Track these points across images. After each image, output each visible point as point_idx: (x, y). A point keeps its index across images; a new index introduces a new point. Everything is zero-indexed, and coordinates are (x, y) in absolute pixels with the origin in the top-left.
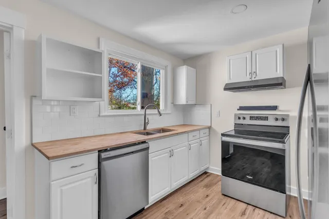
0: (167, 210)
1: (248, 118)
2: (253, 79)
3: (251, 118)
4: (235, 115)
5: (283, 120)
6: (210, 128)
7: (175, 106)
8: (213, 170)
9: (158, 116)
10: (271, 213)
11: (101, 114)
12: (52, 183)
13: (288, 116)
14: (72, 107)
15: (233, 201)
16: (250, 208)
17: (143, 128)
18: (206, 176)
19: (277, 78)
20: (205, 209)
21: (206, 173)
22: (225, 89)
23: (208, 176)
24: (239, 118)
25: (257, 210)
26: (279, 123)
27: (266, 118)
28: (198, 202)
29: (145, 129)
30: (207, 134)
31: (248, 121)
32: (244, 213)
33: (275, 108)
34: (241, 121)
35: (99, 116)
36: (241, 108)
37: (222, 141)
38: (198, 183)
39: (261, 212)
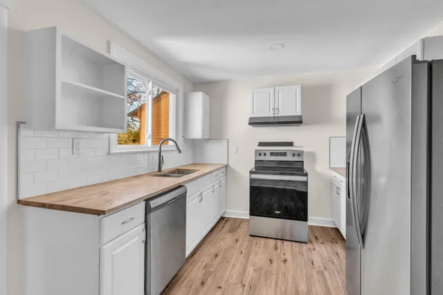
0: (204, 264)
1: (268, 154)
2: (276, 115)
3: (272, 154)
4: (256, 151)
5: (299, 155)
6: (226, 166)
7: (186, 140)
8: (230, 213)
9: (177, 152)
10: (296, 242)
11: (112, 152)
12: (104, 247)
13: (303, 152)
14: (75, 141)
15: (263, 240)
16: (279, 242)
17: (157, 170)
18: (224, 221)
19: (295, 117)
20: (242, 253)
21: (222, 218)
22: (250, 124)
23: (226, 221)
24: (260, 155)
25: (285, 242)
26: (296, 159)
27: (284, 154)
28: (231, 248)
29: (160, 170)
30: (224, 174)
31: (269, 158)
32: (276, 248)
33: (291, 144)
34: (262, 158)
35: (109, 154)
36: (261, 144)
37: (250, 179)
38: (221, 230)
39: (289, 243)
